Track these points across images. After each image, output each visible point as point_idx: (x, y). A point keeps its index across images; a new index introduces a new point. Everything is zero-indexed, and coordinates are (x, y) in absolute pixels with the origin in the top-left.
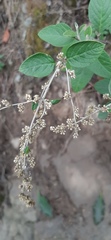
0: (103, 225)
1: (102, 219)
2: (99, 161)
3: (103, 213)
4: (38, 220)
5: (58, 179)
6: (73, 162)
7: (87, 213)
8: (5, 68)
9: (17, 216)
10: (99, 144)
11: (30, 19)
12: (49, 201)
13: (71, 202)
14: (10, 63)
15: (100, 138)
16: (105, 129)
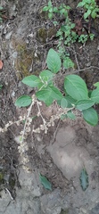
0: (89, 190)
1: (87, 186)
2: (79, 144)
3: (87, 181)
4: (42, 195)
5: (52, 162)
6: (61, 147)
7: (76, 183)
8: (3, 87)
9: (27, 194)
10: (77, 132)
11: (16, 53)
12: (48, 179)
13: (64, 177)
14: (7, 84)
15: (77, 127)
16: (79, 121)
